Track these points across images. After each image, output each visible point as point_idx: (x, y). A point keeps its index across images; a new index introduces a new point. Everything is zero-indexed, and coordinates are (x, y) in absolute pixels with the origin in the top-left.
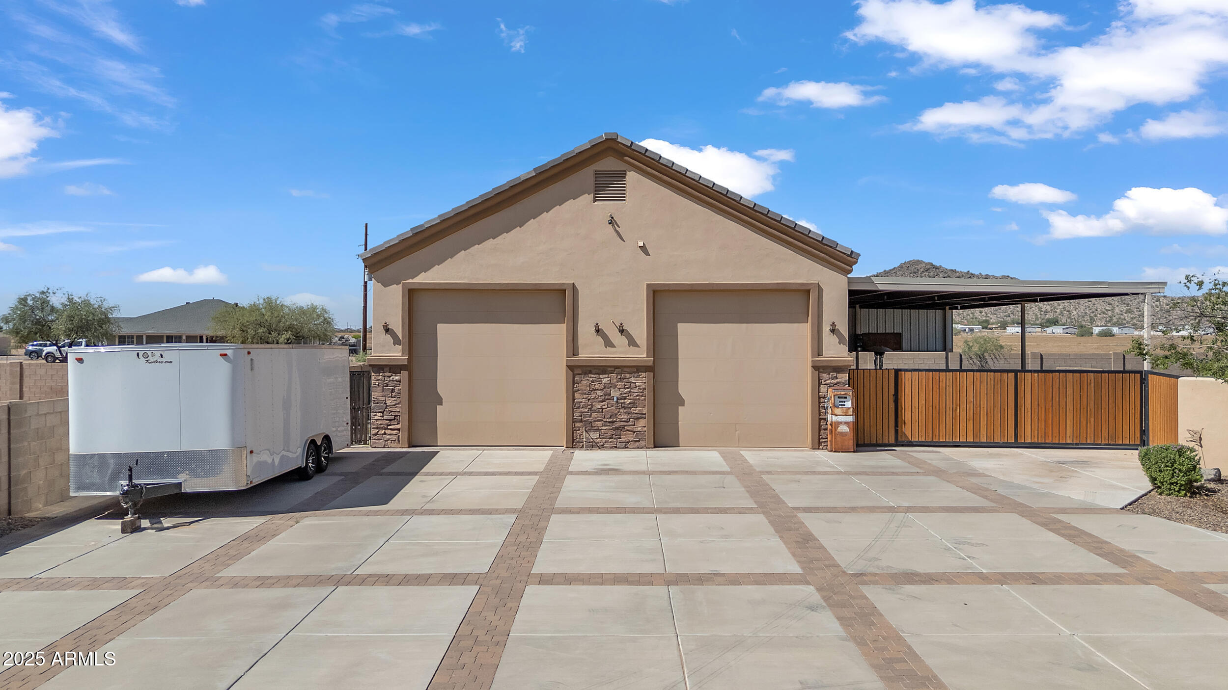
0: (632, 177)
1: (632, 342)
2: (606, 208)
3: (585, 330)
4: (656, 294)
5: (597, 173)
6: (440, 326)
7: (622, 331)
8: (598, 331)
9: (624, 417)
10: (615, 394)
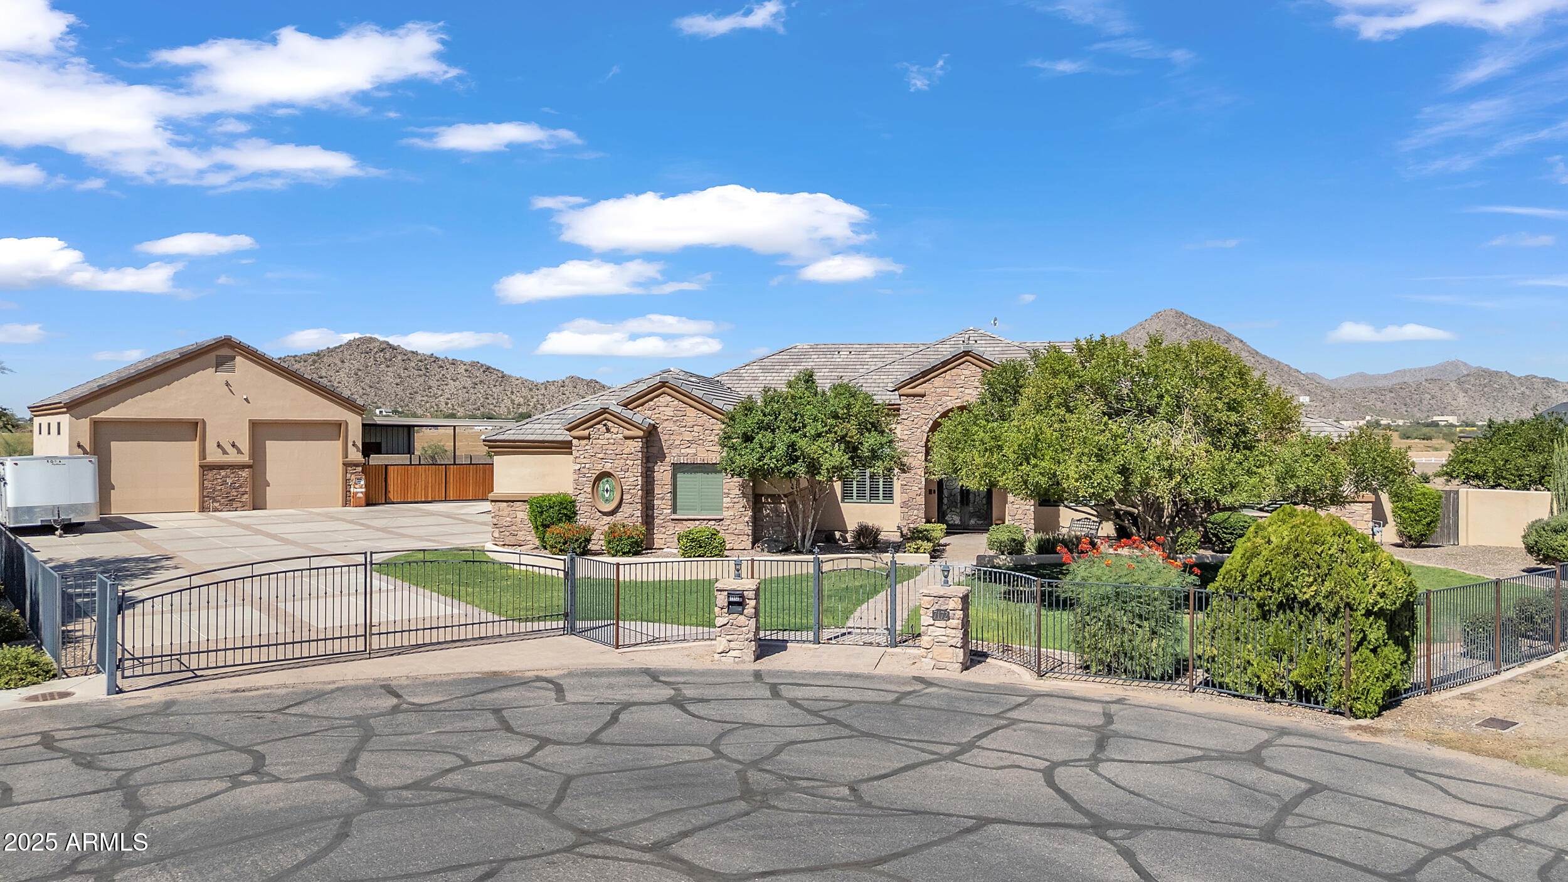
0: (239, 359)
1: (239, 452)
2: (222, 376)
3: (211, 445)
4: (254, 425)
5: (217, 356)
6: (113, 443)
7: (233, 445)
8: (219, 446)
9: (235, 494)
10: (229, 481)
